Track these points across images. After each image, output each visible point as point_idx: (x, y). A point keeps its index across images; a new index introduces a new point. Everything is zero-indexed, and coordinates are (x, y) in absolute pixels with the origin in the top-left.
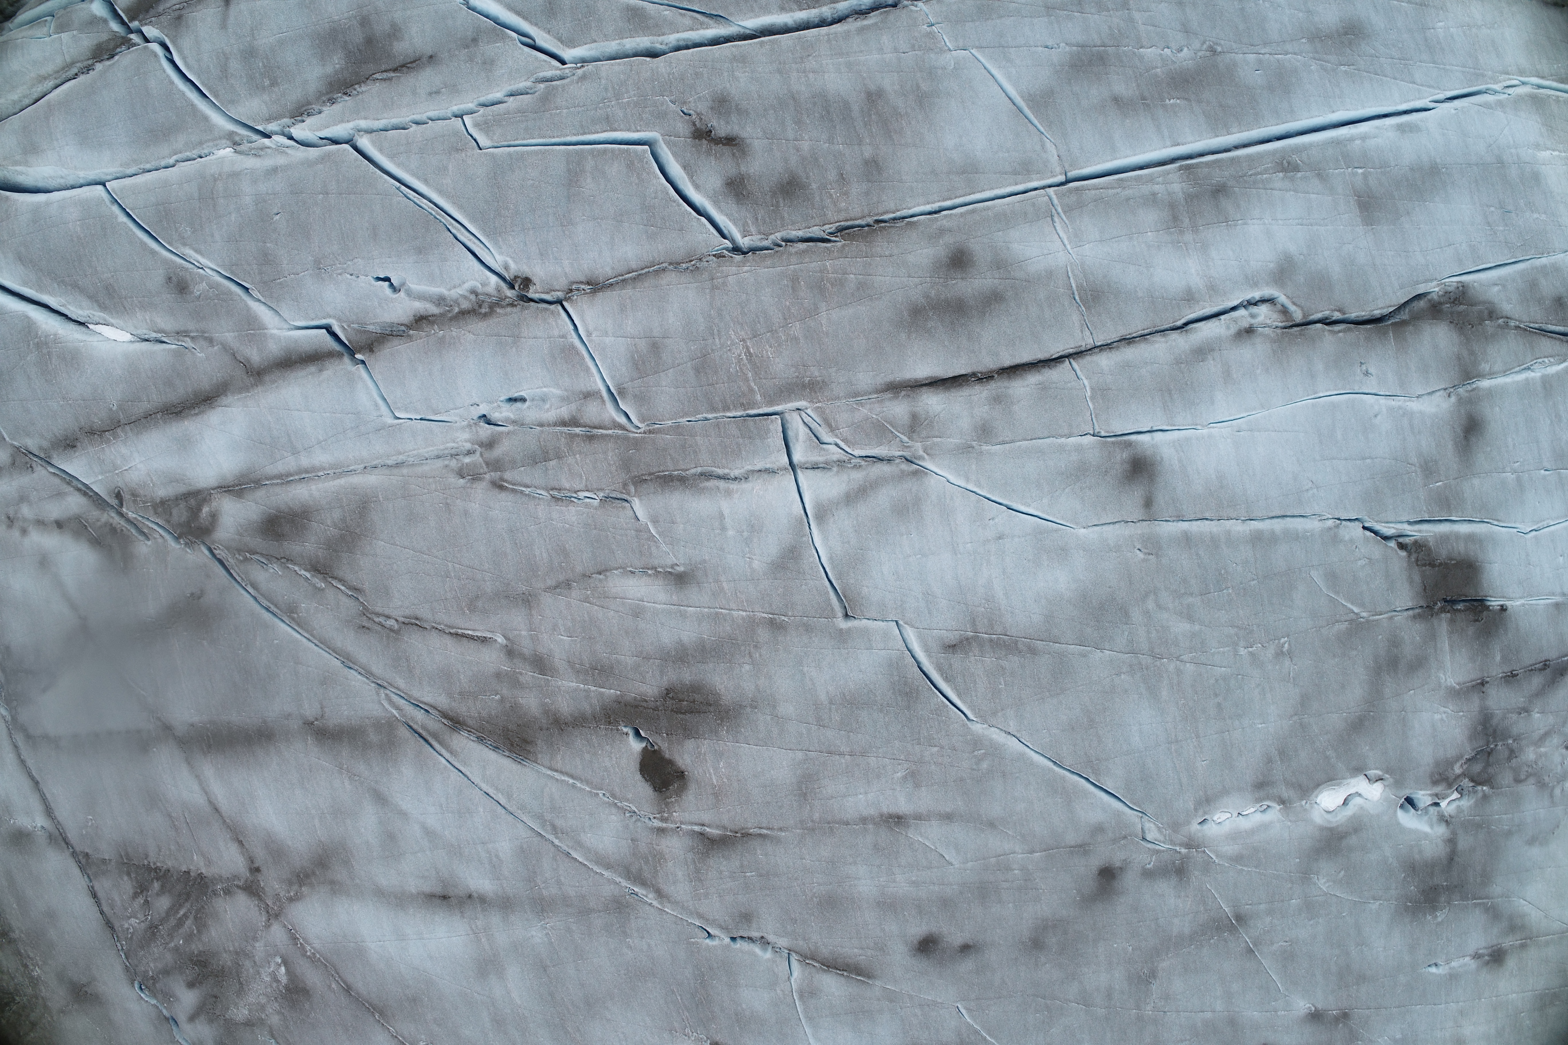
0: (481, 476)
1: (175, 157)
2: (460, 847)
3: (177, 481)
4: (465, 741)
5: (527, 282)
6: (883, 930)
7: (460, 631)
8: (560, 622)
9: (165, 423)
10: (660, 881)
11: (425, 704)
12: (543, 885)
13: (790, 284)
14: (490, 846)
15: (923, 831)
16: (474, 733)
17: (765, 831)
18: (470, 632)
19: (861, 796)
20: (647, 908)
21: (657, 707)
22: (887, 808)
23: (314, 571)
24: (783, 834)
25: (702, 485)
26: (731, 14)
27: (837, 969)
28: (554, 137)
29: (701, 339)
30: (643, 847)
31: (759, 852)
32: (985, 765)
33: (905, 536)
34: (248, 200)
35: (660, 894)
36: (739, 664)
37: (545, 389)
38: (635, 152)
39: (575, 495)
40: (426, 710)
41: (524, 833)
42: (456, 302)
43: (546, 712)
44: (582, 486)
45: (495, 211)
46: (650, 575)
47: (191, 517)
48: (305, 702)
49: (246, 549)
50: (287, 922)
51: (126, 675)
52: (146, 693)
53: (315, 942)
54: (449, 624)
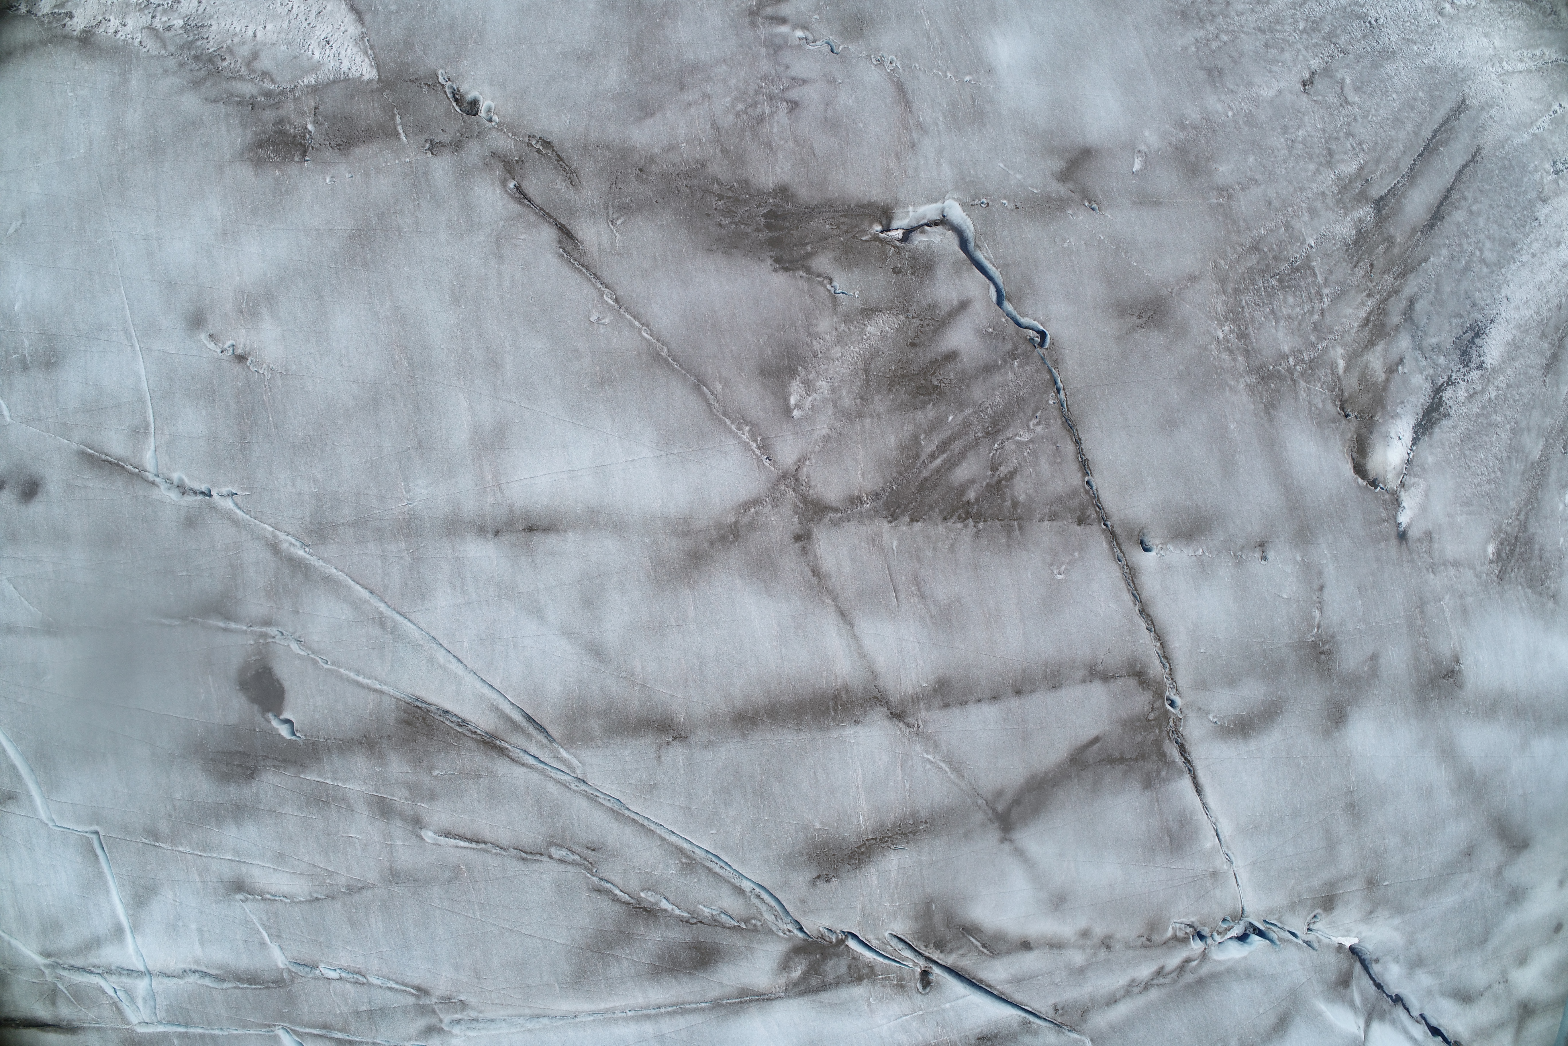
0: (441, 1001)
2: (498, 597)
3: (831, 1006)
4: (481, 723)
6: (66, 509)
7: (474, 845)
8: (359, 854)
10: (272, 565)
12: (403, 554)
14: (461, 601)
15: (30, 617)
16: (470, 730)
17: (167, 622)
18: (462, 844)
20: (291, 531)
21: (264, 759)
22: (58, 644)
23: (653, 910)
24: (150, 619)
25: (221, 972)
27: (110, 462)
30: (287, 604)
31: (172, 599)
33: (51, 904)
35: (275, 547)
36: (185, 800)
39: (343, 975)
41: (420, 617)
43: (381, 756)
44: (334, 984)
46: (268, 893)
47: (819, 966)
48: (681, 764)
49: (744, 933)
50: (770, 471)
51: (953, 776)
52: (923, 757)
53: (732, 447)
54: (486, 854)
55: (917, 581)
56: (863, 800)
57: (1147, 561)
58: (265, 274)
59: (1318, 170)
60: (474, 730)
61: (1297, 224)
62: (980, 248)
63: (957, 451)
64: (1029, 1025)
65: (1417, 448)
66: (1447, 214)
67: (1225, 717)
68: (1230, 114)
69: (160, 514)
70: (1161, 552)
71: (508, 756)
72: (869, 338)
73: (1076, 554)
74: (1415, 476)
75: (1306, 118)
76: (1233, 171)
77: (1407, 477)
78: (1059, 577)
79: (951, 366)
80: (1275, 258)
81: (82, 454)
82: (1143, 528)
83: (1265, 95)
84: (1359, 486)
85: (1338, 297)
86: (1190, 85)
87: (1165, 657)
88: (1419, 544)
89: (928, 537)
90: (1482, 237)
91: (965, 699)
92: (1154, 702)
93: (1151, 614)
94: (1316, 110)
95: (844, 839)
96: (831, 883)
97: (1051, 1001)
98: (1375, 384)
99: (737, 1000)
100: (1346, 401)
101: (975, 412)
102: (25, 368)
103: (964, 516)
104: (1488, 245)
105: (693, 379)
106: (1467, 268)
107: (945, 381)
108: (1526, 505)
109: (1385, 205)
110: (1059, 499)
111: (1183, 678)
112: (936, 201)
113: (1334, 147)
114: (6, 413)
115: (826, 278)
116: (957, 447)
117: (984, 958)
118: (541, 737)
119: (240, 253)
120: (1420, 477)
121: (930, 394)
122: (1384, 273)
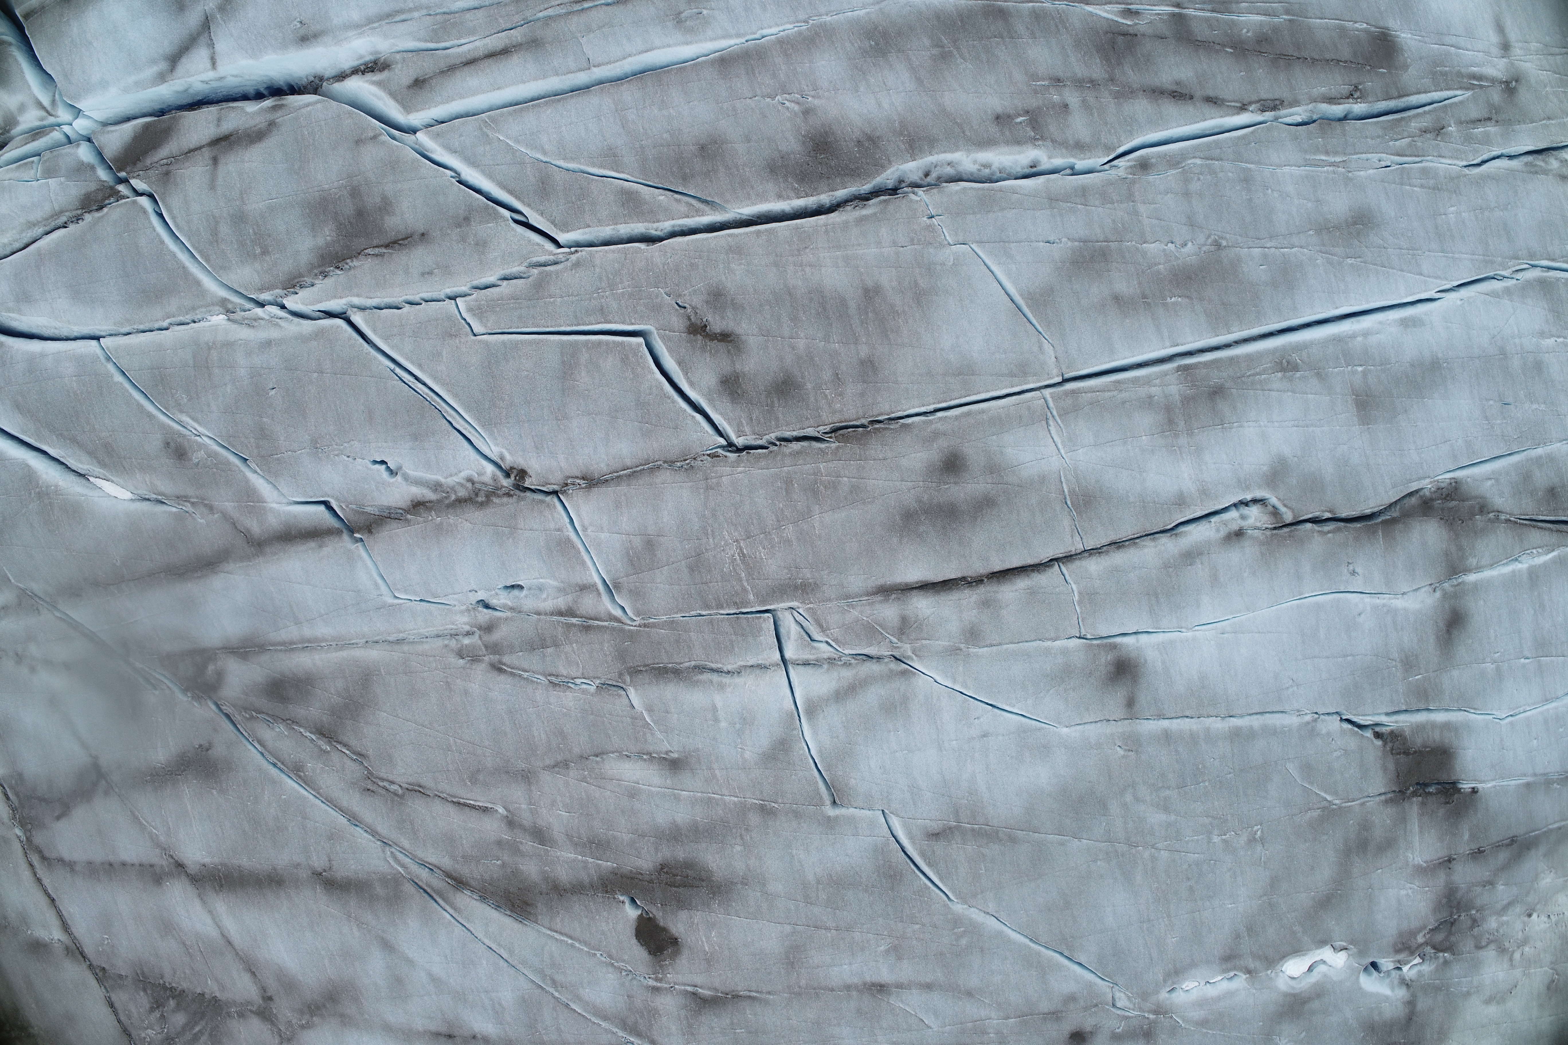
0: (480, 658)
1: (168, 321)
2: (465, 994)
3: (182, 638)
4: (468, 900)
5: (522, 473)
7: (462, 801)
8: (559, 798)
9: (169, 583)
10: (655, 1033)
11: (430, 864)
12: (544, 1031)
13: (784, 486)
14: (493, 995)
15: (904, 998)
16: (476, 893)
17: (755, 994)
18: (472, 802)
19: (846, 967)
21: (651, 880)
22: (870, 977)
23: (319, 735)
24: (772, 997)
25: (695, 678)
26: (727, 201)
28: (548, 327)
29: (695, 538)
30: (638, 1003)
31: (748, 1012)
32: (964, 942)
33: (892, 733)
34: (243, 372)
36: (730, 845)
37: (541, 580)
38: (630, 345)
39: (572, 681)
40: (430, 869)
41: (526, 985)
42: (453, 488)
43: (546, 880)
44: (579, 674)
45: (490, 401)
46: (645, 760)
47: (198, 673)
48: (314, 854)
49: (252, 708)
51: (136, 813)
52: (158, 833)
54: (452, 794)
55: (190, 956)
56: (189, 807)
60: (474, 894)
63: (188, 1033)
64: (53, 599)
71: (444, 872)
82: (67, 958)
91: (142, 869)
92: (30, 836)
93: (48, 899)
97: (43, 617)
99: (248, 651)
103: (173, 991)
110: (120, 987)
111: (19, 849)
116: (189, 1036)
117: (94, 659)
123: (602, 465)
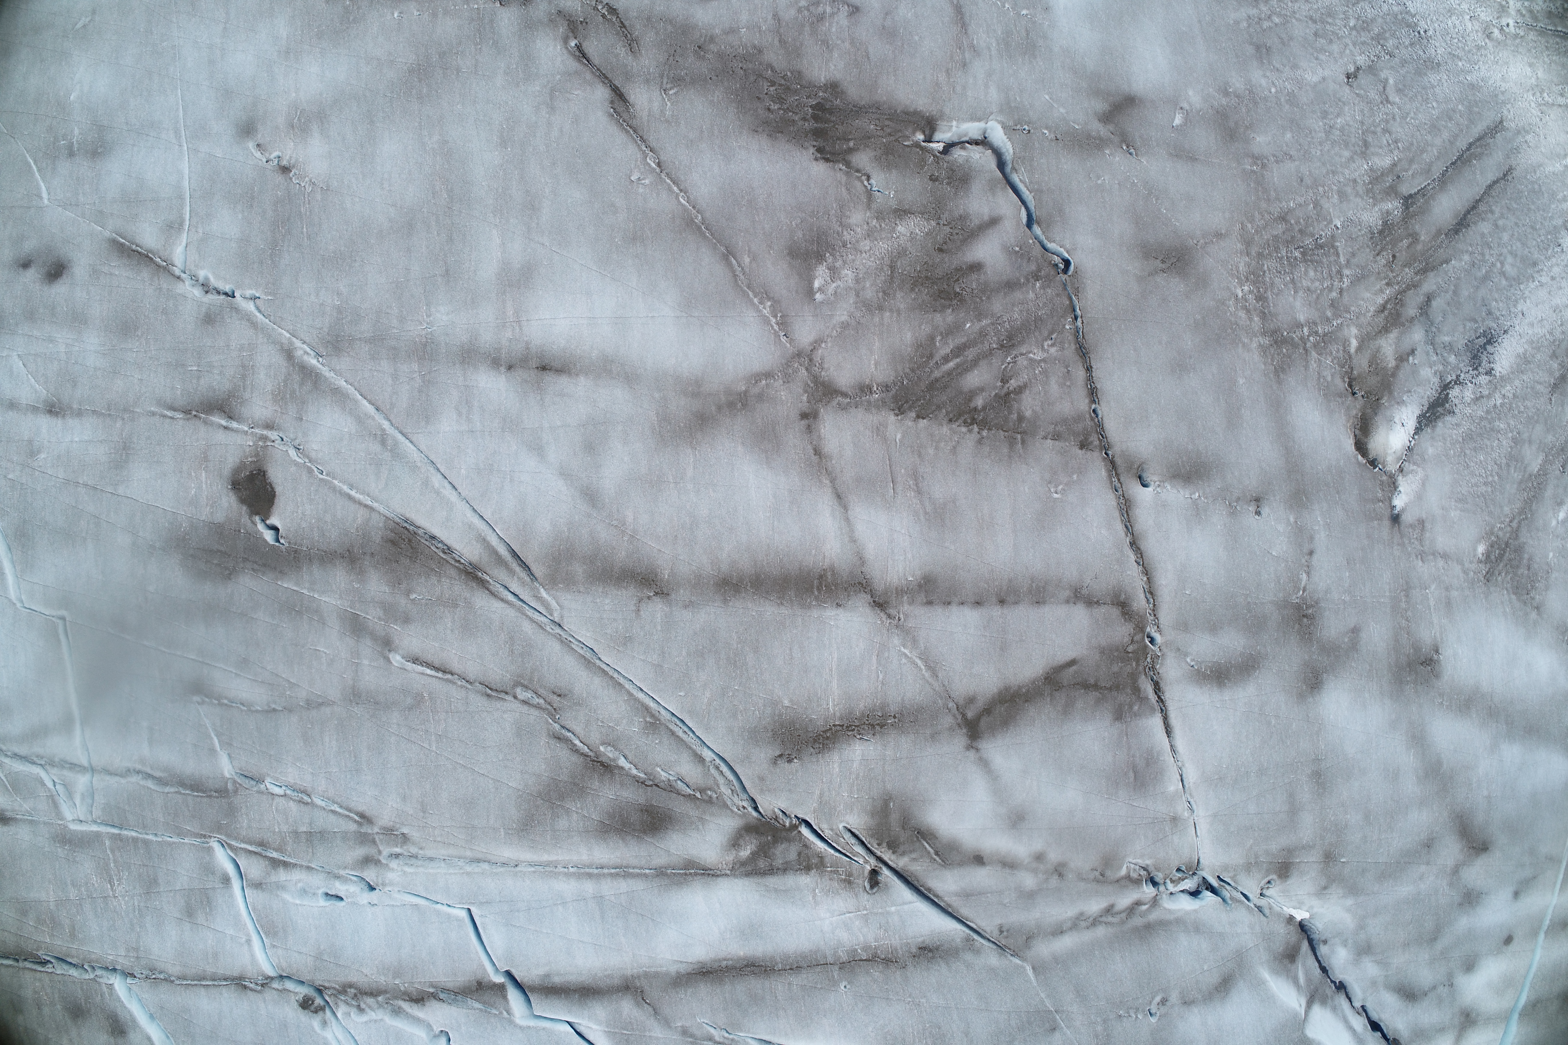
0: (383, 831)
2: (502, 429)
3: (776, 890)
4: (465, 552)
5: (306, 1004)
6: (88, 293)
7: (440, 675)
8: (324, 668)
9: (772, 958)
10: (284, 370)
12: (415, 376)
13: (76, 934)
14: (464, 428)
15: (34, 395)
16: (454, 559)
17: (168, 414)
18: (429, 671)
19: (77, 439)
20: (307, 339)
21: (244, 562)
22: (57, 423)
23: (610, 765)
24: (152, 409)
25: (166, 775)
27: (139, 253)
29: (149, 910)
30: (292, 410)
31: (179, 392)
35: (289, 354)
36: (158, 593)
37: (298, 902)
39: (288, 792)
41: (422, 440)
42: (380, 1006)
43: (361, 572)
44: (277, 800)
46: (226, 698)
47: (769, 848)
48: (659, 620)
49: (698, 802)
50: (786, 347)
51: (927, 675)
52: (900, 651)
53: (752, 319)
54: (451, 685)
55: (915, 476)
56: (835, 684)
57: (1143, 496)
58: (321, 94)
59: (1352, 157)
60: (457, 558)
61: (1326, 205)
62: (1016, 170)
63: (970, 357)
64: (972, 943)
65: (1419, 437)
66: (1472, 223)
67: (1203, 662)
68: (1273, 90)
69: (181, 308)
70: (1158, 489)
71: (488, 589)
72: (898, 237)
73: (1075, 477)
74: (1414, 464)
75: (1346, 108)
76: (1270, 143)
77: (1407, 464)
78: (1056, 496)
79: (974, 276)
80: (1300, 231)
81: (114, 242)
82: (1143, 463)
83: (1309, 79)
84: (1359, 463)
85: (1357, 280)
86: (1237, 56)
87: (1151, 592)
88: (1411, 530)
89: (932, 435)
90: (1505, 251)
91: (948, 599)
92: (1135, 634)
93: (1142, 548)
94: (1356, 102)
95: (811, 720)
96: (793, 764)
97: (998, 921)
98: (1385, 369)
99: (681, 871)
100: (1355, 379)
101: (993, 324)
102: (71, 154)
103: (969, 421)
104: (1510, 259)
105: (723, 249)
106: (1486, 278)
107: (967, 289)
108: (1520, 514)
109: (1413, 203)
110: (1065, 421)
111: (1166, 616)
112: (979, 120)
113: (1370, 139)
114: (45, 195)
115: (865, 174)
116: (971, 353)
117: (936, 866)
118: (523, 575)
119: (300, 72)
120: (1418, 466)
121: (951, 300)
122: (1405, 266)
123: (226, 995)
